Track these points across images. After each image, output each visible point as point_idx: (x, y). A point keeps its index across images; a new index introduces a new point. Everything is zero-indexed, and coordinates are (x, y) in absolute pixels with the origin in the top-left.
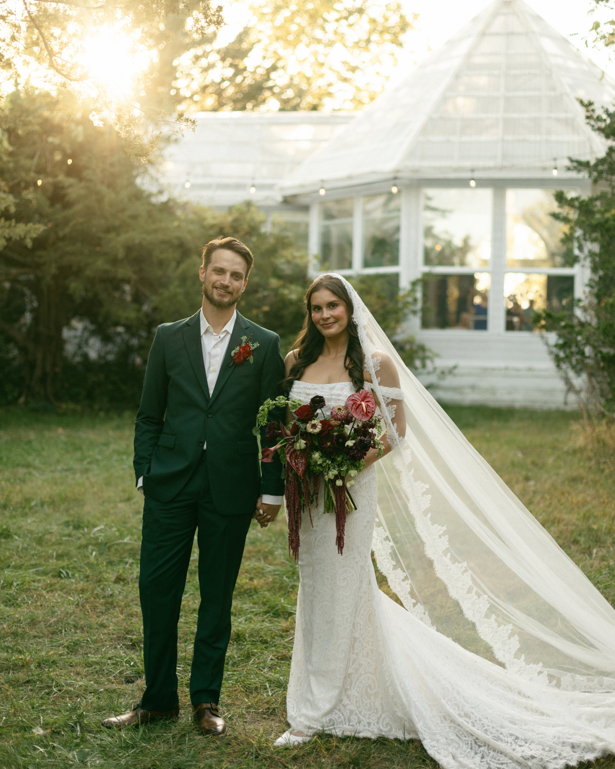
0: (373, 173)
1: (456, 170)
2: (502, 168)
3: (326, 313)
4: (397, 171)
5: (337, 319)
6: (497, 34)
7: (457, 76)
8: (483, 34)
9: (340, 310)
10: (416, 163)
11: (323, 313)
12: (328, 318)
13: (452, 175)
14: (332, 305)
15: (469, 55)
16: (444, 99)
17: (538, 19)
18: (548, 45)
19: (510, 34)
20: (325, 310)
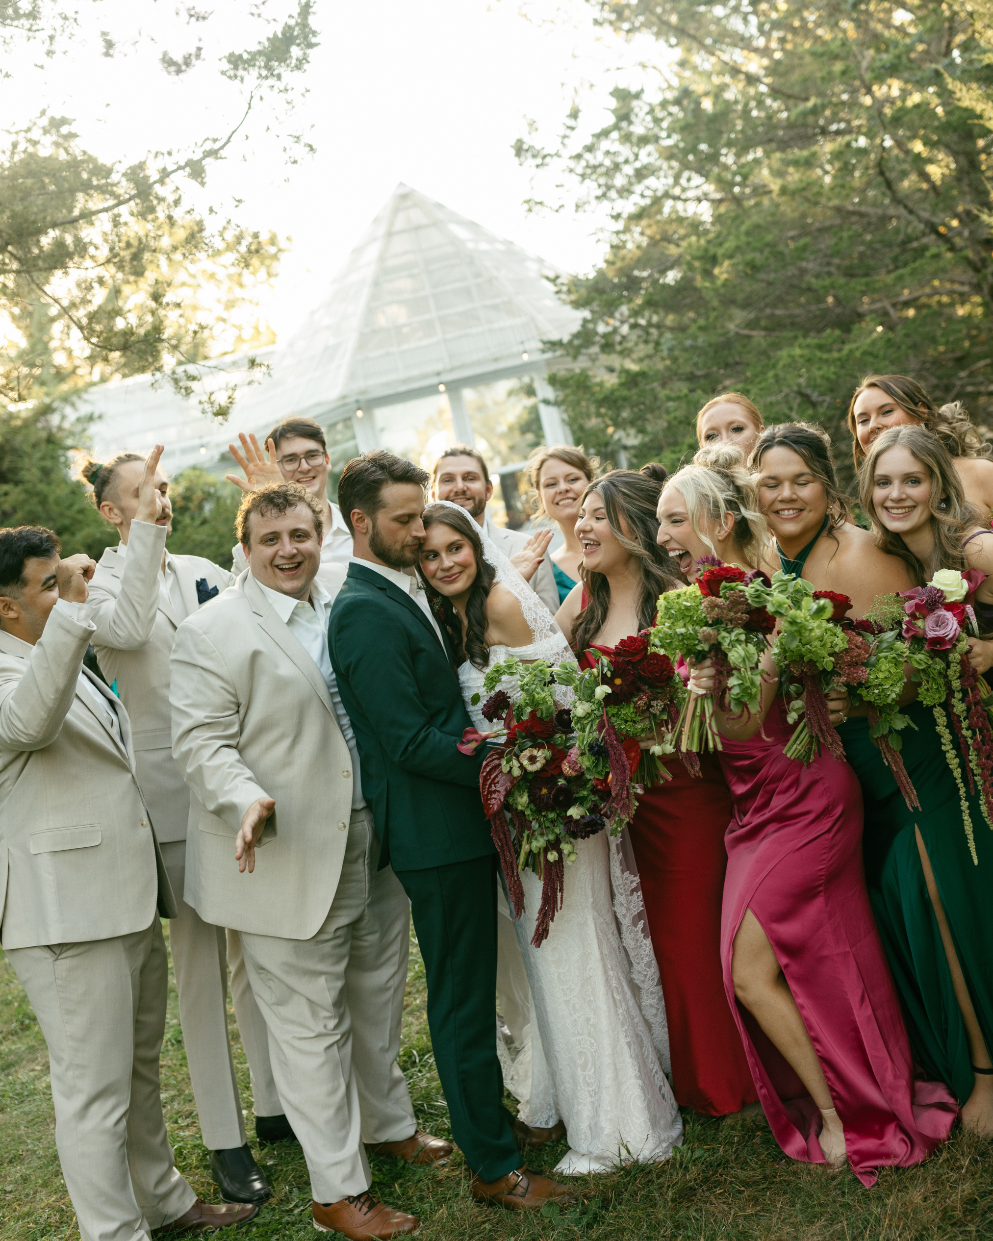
0: (319, 404)
1: (406, 381)
2: (452, 370)
3: (448, 561)
4: (344, 397)
5: (464, 566)
6: (402, 232)
7: (376, 284)
8: (390, 234)
9: (466, 554)
10: (361, 384)
11: (442, 561)
12: (452, 567)
13: (403, 388)
14: (454, 548)
15: (382, 258)
16: (370, 312)
17: (440, 206)
18: (461, 233)
19: (418, 228)
20: (443, 555)
